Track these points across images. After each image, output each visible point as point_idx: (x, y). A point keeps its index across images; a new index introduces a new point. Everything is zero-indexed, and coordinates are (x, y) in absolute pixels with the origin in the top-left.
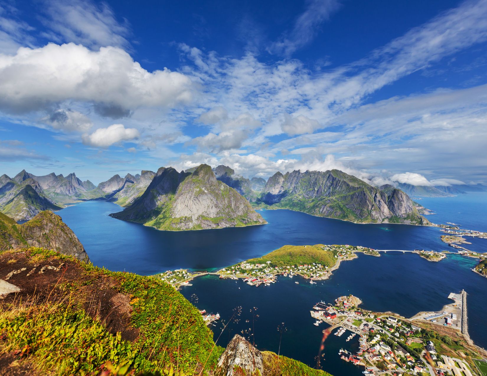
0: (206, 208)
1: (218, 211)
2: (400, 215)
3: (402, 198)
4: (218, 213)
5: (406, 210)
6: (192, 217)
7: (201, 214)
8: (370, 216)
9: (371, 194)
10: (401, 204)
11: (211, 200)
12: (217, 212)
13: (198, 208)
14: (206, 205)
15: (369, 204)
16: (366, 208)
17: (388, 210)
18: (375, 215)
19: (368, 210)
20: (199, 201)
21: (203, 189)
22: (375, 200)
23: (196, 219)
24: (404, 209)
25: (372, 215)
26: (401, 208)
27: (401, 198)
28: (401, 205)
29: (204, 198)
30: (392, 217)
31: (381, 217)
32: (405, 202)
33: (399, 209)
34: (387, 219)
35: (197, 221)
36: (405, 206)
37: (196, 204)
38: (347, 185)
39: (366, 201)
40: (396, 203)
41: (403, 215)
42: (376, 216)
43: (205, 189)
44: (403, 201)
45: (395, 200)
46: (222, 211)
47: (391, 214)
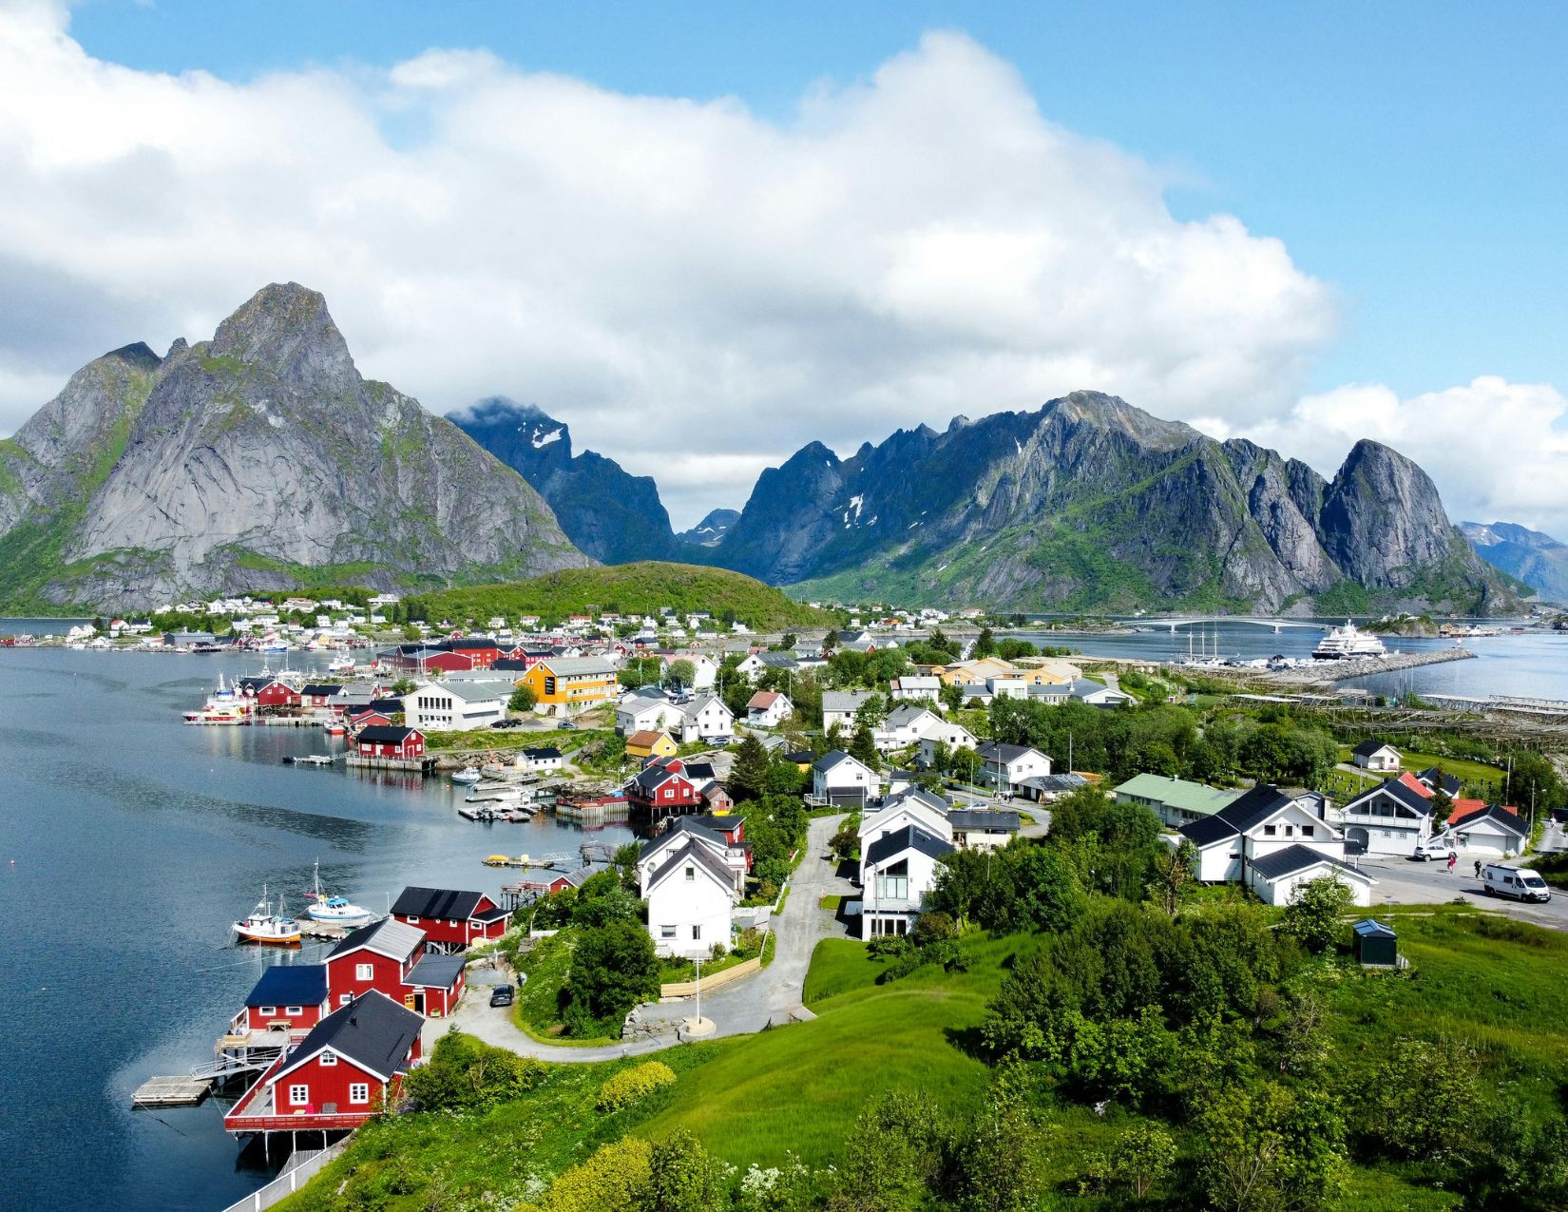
0: (271, 508)
1: (346, 527)
2: (1381, 575)
3: (1392, 483)
4: (339, 544)
5: (1411, 552)
6: (176, 554)
7: (234, 539)
8: (1220, 583)
9: (1238, 478)
10: (1386, 514)
11: (307, 470)
12: (339, 539)
13: (213, 508)
14: (271, 496)
15: (1220, 523)
16: (1204, 546)
17: (1318, 550)
18: (1245, 577)
19: (1211, 556)
20: (226, 467)
21: (261, 407)
22: (1254, 508)
23: (201, 560)
24: (1402, 546)
25: (1232, 578)
26: (1385, 535)
27: (1386, 486)
28: (1387, 523)
29: (258, 454)
30: (1335, 585)
31: (1278, 589)
32: (1408, 505)
33: (1371, 544)
34: (1310, 599)
35: (204, 575)
36: (1408, 525)
37: (203, 481)
38: (1130, 450)
39: (1207, 511)
40: (1359, 515)
41: (1394, 576)
42: (1249, 581)
43: (271, 408)
44: (1399, 501)
45: (1356, 496)
46: (371, 532)
47: (1329, 575)
